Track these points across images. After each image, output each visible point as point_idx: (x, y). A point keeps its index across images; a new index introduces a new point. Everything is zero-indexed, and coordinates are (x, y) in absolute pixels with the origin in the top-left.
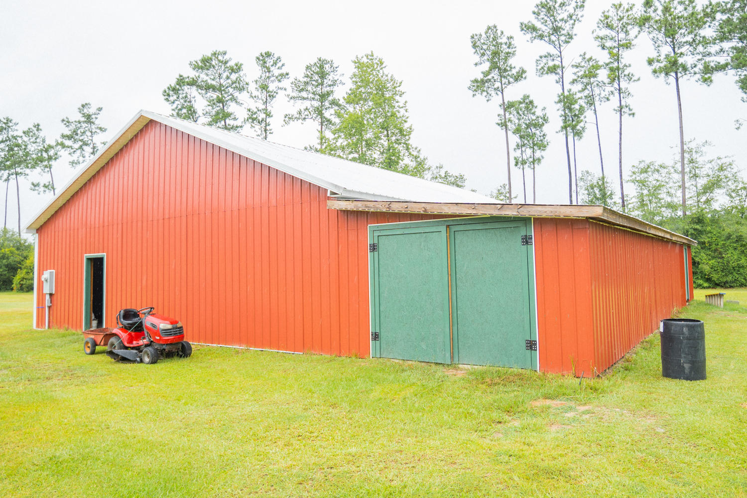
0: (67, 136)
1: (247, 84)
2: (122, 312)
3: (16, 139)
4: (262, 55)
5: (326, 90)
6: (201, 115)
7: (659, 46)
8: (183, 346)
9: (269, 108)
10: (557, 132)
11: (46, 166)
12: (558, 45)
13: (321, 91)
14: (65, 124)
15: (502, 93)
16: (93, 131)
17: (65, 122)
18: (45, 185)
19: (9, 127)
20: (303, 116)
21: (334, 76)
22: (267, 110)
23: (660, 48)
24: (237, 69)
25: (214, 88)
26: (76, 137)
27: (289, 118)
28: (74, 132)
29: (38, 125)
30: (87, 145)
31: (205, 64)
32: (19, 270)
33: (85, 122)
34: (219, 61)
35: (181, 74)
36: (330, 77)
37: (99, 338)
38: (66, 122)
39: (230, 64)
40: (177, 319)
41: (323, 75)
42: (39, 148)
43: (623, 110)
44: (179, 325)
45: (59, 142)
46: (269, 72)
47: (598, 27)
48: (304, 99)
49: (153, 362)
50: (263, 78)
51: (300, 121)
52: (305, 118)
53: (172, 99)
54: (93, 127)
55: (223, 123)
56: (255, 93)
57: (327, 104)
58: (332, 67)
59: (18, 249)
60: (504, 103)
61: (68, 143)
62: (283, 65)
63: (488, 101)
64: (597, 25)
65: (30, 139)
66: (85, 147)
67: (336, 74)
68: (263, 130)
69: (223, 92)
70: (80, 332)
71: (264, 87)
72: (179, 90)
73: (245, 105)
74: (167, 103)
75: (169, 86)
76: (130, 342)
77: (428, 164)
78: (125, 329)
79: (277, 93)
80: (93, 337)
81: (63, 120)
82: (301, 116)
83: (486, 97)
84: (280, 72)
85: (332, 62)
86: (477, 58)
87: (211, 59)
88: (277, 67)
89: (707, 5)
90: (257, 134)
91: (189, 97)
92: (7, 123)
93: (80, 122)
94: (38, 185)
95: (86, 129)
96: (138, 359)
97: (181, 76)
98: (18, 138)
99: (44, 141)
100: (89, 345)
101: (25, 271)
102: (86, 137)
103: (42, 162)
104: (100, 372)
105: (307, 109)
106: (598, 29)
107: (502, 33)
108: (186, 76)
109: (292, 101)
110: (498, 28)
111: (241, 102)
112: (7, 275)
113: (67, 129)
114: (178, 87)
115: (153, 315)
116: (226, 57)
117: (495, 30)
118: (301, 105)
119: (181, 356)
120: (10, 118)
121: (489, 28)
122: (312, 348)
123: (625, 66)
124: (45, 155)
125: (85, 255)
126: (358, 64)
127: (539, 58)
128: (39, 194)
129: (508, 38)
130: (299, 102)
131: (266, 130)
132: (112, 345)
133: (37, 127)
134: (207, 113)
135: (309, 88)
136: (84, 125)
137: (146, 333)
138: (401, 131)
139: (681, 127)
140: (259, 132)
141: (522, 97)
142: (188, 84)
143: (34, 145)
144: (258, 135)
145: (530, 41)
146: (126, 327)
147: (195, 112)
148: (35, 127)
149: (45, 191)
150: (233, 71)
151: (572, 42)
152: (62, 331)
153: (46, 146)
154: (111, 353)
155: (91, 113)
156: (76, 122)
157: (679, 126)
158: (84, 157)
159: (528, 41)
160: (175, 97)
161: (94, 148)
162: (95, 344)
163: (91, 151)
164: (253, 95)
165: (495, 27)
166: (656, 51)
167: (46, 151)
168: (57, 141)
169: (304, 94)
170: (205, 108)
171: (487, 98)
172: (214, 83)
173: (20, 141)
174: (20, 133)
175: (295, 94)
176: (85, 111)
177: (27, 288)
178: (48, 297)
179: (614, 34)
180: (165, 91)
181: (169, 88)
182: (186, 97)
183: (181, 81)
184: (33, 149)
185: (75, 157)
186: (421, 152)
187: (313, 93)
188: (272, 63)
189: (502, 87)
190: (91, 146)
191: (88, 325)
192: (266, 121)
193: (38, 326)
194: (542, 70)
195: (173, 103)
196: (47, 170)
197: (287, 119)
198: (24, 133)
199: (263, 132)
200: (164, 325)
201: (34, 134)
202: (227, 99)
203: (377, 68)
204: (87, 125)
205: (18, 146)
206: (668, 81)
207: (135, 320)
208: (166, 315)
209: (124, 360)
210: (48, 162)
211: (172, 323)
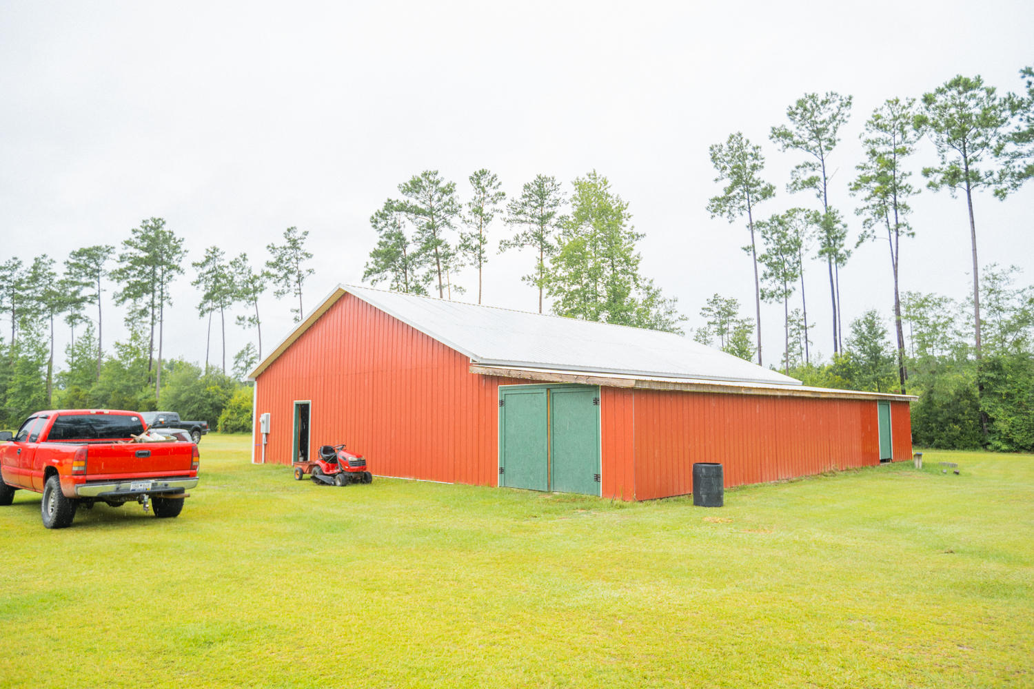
0: (273, 264)
1: (460, 207)
2: (322, 448)
3: (222, 269)
4: (476, 174)
5: (546, 211)
6: (411, 242)
7: (944, 151)
8: (365, 475)
9: (483, 234)
10: (813, 259)
11: (251, 299)
12: (820, 152)
13: (540, 214)
14: (271, 251)
15: (750, 212)
16: (299, 257)
17: (270, 249)
18: (250, 318)
19: (216, 256)
20: (521, 242)
21: (556, 195)
22: (481, 235)
23: (945, 154)
24: (448, 190)
25: (424, 213)
26: (282, 265)
27: (504, 245)
28: (279, 259)
29: (245, 255)
30: (292, 272)
31: (415, 186)
32: (224, 409)
33: (290, 248)
34: (430, 181)
35: (390, 198)
36: (552, 197)
37: (306, 468)
38: (272, 249)
39: (442, 185)
40: (360, 454)
41: (542, 195)
42: (245, 279)
43: (899, 230)
44: (363, 458)
45: (265, 272)
46: (484, 192)
47: (867, 129)
48: (522, 222)
49: (343, 485)
50: (477, 199)
51: (517, 248)
52: (522, 245)
53: (379, 226)
54: (299, 253)
55: (434, 251)
56: (468, 217)
57: (548, 228)
58: (553, 184)
59: (223, 387)
60: (751, 223)
61: (273, 271)
62: (500, 184)
63: (730, 222)
64: (865, 127)
65: (236, 270)
66: (290, 276)
67: (558, 192)
68: (477, 258)
69: (434, 217)
70: (289, 466)
71: (478, 211)
72: (387, 215)
73: (459, 229)
74: (375, 230)
75: (376, 211)
76: (328, 470)
77: (663, 295)
78: (324, 460)
79: (493, 216)
80: (301, 467)
81: (269, 247)
82: (518, 242)
83: (728, 217)
84: (496, 191)
85: (553, 179)
86: (717, 173)
87: (421, 181)
88: (492, 186)
89: (1005, 99)
90: (471, 262)
91: (398, 222)
92: (214, 253)
93: (285, 248)
94: (243, 319)
95: (292, 255)
96: (333, 483)
97: (389, 200)
98: (224, 268)
99: (250, 272)
100: (298, 473)
101: (229, 411)
102: (291, 263)
103: (247, 294)
104: (306, 490)
105: (525, 234)
106: (867, 132)
107: (748, 142)
108: (395, 200)
109: (509, 224)
110: (743, 136)
111: (454, 226)
112: (212, 415)
113: (272, 256)
114: (386, 212)
115: (345, 450)
116: (438, 177)
117: (739, 138)
118: (519, 229)
119: (364, 483)
120: (217, 247)
121: (732, 137)
122: (460, 480)
123: (904, 174)
124: (250, 286)
125: (295, 401)
126: (579, 185)
127: (795, 169)
128: (244, 328)
129: (754, 148)
130: (516, 226)
131: (480, 258)
132: (315, 472)
133: (244, 257)
134: (417, 239)
135: (528, 210)
136: (290, 251)
137: (339, 463)
138: (627, 261)
139: (975, 250)
140: (473, 261)
141: (770, 217)
142: (396, 210)
143: (240, 276)
144: (472, 264)
145: (782, 150)
146: (324, 459)
147: (404, 239)
148: (241, 257)
149: (250, 325)
150: (444, 192)
151: (835, 148)
152: (276, 465)
153: (252, 277)
154: (314, 478)
155: (296, 238)
156: (281, 248)
157: (972, 248)
158: (289, 286)
159: (779, 150)
160: (383, 223)
161: (299, 276)
162: (302, 473)
163: (296, 279)
164: (466, 220)
165: (740, 135)
166: (940, 157)
167: (252, 282)
168: (262, 271)
169: (522, 217)
170: (414, 234)
171: (730, 220)
172: (423, 207)
173: (226, 271)
174: (227, 263)
175: (513, 217)
176: (291, 235)
177: (232, 429)
178: (264, 436)
179: (889, 136)
180: (373, 218)
181: (376, 214)
182: (395, 222)
183: (389, 206)
184: (239, 281)
185: (280, 287)
186: (654, 282)
187: (532, 216)
188: (486, 183)
189: (749, 205)
190: (297, 274)
191: (296, 459)
192: (480, 248)
193: (256, 460)
194: (795, 185)
195: (381, 230)
196: (253, 302)
197: (502, 246)
198: (231, 263)
199: (477, 260)
200: (351, 458)
201: (241, 264)
202: (438, 224)
203: (600, 188)
204: (292, 251)
205: (224, 277)
206: (955, 194)
207: (331, 454)
208: (352, 450)
209: (323, 483)
210: (254, 294)
211: (357, 457)
